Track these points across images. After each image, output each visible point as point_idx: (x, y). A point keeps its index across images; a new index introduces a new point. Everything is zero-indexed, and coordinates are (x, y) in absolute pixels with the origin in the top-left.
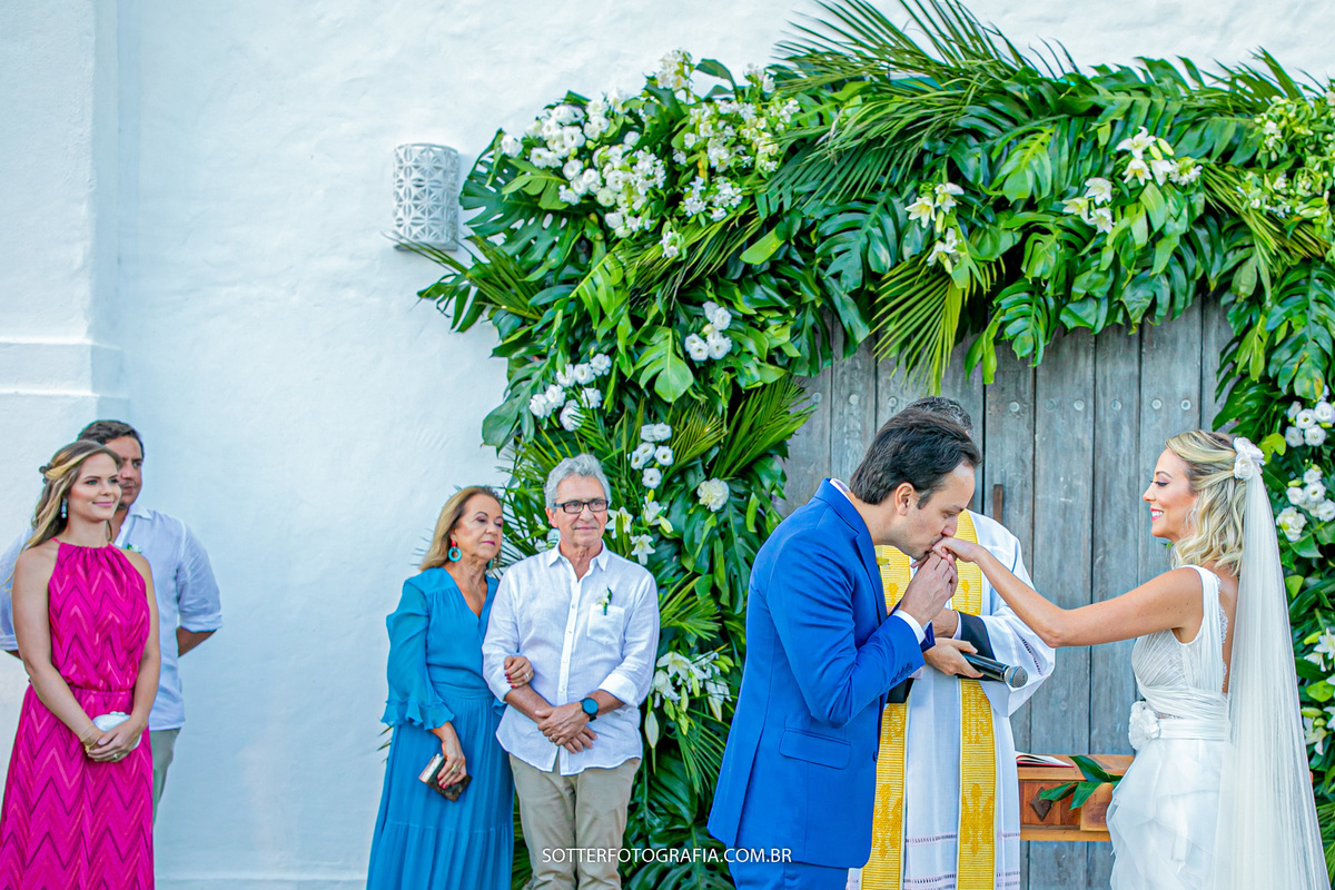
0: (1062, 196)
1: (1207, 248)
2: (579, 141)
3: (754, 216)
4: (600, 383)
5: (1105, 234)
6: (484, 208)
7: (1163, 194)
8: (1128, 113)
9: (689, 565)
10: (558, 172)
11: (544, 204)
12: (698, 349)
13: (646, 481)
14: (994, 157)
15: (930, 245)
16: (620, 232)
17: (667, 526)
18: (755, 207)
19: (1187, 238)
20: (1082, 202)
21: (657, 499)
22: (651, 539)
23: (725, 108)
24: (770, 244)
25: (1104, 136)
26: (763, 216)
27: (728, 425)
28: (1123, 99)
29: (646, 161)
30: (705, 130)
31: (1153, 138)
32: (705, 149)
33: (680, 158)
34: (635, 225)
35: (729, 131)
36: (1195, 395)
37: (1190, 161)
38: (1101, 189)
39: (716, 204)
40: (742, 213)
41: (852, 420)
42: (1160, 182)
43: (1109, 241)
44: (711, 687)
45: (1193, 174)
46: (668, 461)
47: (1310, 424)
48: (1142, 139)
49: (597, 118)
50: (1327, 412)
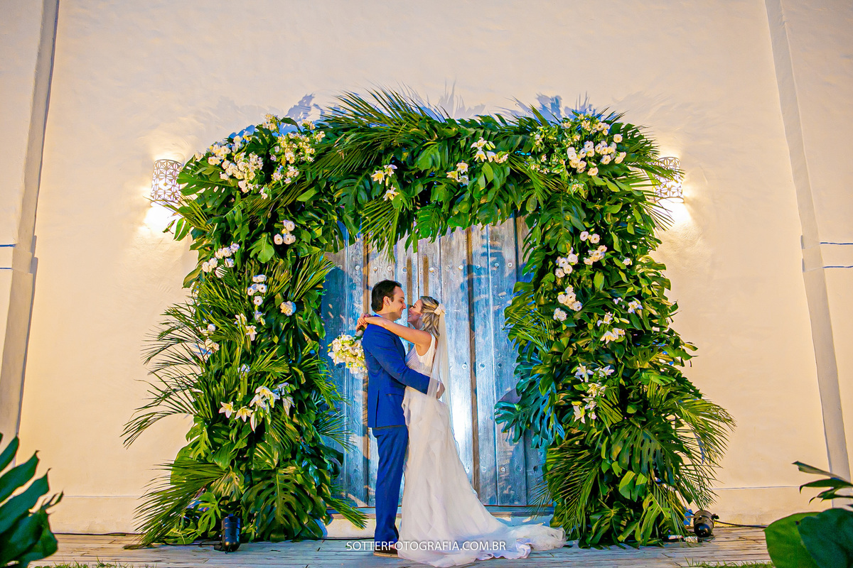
0: (446, 171)
1: (515, 193)
2: (228, 152)
3: (305, 180)
4: (233, 257)
5: (466, 186)
6: (187, 184)
7: (492, 166)
8: (474, 135)
9: (276, 340)
10: (220, 166)
11: (212, 180)
12: (278, 240)
13: (255, 302)
14: (415, 154)
15: (384, 192)
16: (245, 190)
17: (263, 322)
18: (305, 177)
19: (504, 187)
20: (455, 173)
21: (261, 309)
22: (255, 327)
23: (292, 136)
24: (312, 192)
25: (463, 143)
26: (309, 180)
27: (293, 274)
28: (472, 131)
29: (254, 157)
30: (284, 144)
31: (486, 142)
32: (284, 154)
33: (274, 158)
34: (251, 186)
35: (295, 146)
36: (514, 260)
37: (502, 153)
38: (463, 167)
39: (288, 176)
40: (299, 178)
41: (356, 277)
42: (490, 161)
43: (468, 188)
44: (284, 399)
45: (505, 158)
46: (264, 291)
47: (566, 264)
48: (481, 142)
49: (238, 143)
50: (573, 259)
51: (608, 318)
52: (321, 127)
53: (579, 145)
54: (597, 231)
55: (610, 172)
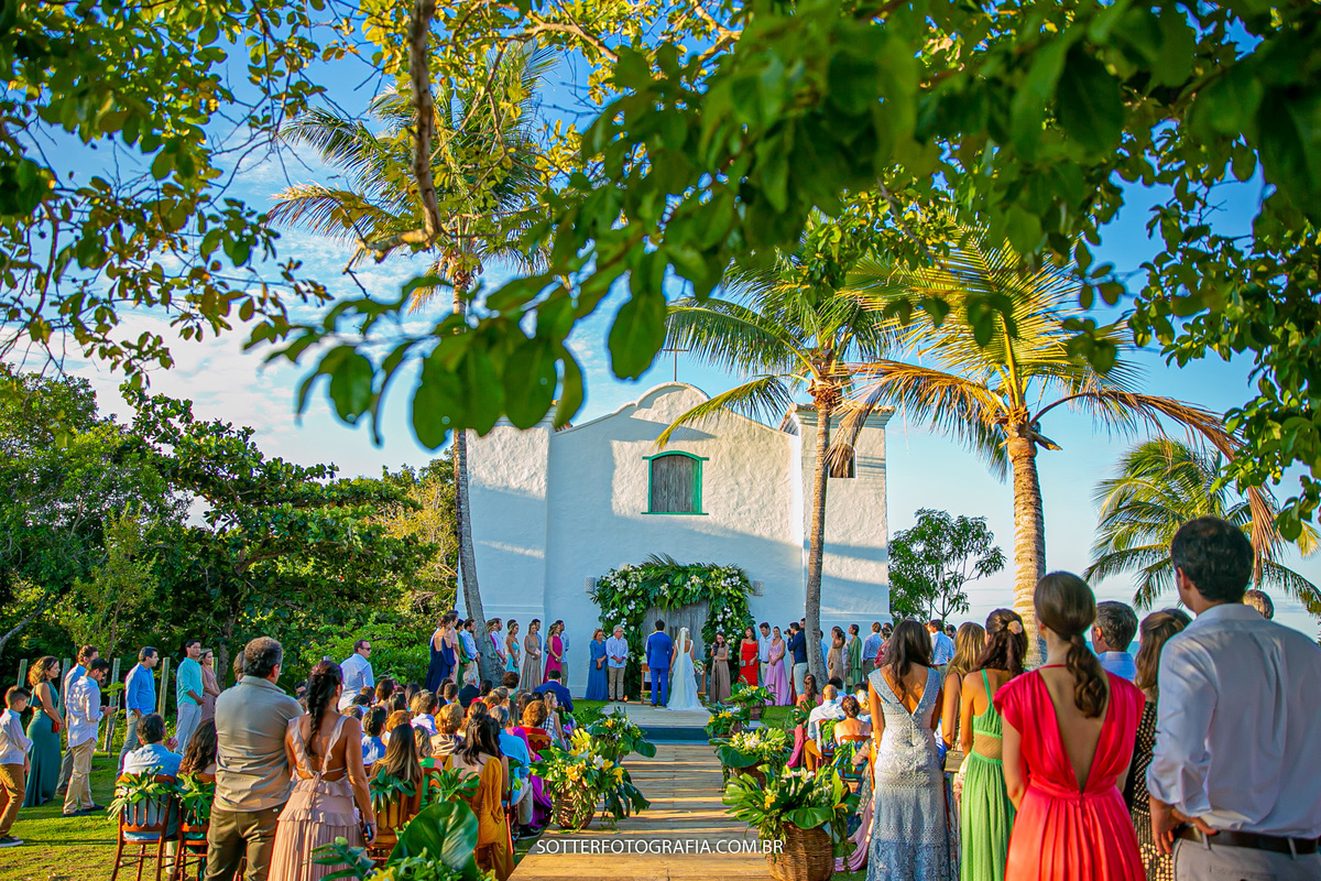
0: (683, 584)
2: (613, 577)
3: (638, 588)
8: (694, 572)
10: (610, 581)
12: (630, 608)
14: (674, 579)
15: (664, 592)
16: (619, 591)
19: (702, 590)
23: (634, 573)
24: (641, 592)
25: (690, 575)
26: (640, 588)
28: (693, 569)
30: (632, 576)
32: (633, 580)
33: (629, 581)
34: (621, 589)
35: (635, 576)
37: (701, 579)
39: (633, 587)
45: (702, 582)
47: (720, 618)
48: (694, 577)
49: (616, 575)
50: (722, 616)
51: (731, 635)
52: (642, 566)
53: (725, 579)
54: (730, 608)
55: (735, 587)
